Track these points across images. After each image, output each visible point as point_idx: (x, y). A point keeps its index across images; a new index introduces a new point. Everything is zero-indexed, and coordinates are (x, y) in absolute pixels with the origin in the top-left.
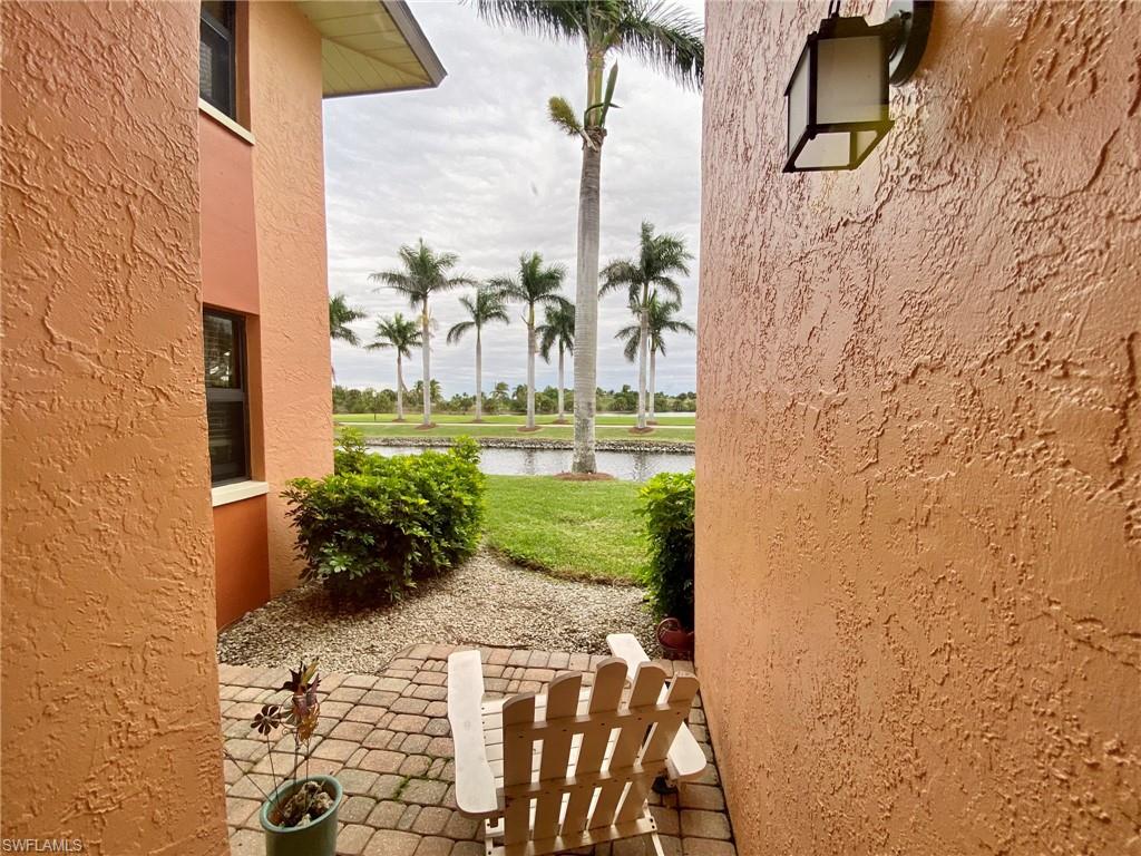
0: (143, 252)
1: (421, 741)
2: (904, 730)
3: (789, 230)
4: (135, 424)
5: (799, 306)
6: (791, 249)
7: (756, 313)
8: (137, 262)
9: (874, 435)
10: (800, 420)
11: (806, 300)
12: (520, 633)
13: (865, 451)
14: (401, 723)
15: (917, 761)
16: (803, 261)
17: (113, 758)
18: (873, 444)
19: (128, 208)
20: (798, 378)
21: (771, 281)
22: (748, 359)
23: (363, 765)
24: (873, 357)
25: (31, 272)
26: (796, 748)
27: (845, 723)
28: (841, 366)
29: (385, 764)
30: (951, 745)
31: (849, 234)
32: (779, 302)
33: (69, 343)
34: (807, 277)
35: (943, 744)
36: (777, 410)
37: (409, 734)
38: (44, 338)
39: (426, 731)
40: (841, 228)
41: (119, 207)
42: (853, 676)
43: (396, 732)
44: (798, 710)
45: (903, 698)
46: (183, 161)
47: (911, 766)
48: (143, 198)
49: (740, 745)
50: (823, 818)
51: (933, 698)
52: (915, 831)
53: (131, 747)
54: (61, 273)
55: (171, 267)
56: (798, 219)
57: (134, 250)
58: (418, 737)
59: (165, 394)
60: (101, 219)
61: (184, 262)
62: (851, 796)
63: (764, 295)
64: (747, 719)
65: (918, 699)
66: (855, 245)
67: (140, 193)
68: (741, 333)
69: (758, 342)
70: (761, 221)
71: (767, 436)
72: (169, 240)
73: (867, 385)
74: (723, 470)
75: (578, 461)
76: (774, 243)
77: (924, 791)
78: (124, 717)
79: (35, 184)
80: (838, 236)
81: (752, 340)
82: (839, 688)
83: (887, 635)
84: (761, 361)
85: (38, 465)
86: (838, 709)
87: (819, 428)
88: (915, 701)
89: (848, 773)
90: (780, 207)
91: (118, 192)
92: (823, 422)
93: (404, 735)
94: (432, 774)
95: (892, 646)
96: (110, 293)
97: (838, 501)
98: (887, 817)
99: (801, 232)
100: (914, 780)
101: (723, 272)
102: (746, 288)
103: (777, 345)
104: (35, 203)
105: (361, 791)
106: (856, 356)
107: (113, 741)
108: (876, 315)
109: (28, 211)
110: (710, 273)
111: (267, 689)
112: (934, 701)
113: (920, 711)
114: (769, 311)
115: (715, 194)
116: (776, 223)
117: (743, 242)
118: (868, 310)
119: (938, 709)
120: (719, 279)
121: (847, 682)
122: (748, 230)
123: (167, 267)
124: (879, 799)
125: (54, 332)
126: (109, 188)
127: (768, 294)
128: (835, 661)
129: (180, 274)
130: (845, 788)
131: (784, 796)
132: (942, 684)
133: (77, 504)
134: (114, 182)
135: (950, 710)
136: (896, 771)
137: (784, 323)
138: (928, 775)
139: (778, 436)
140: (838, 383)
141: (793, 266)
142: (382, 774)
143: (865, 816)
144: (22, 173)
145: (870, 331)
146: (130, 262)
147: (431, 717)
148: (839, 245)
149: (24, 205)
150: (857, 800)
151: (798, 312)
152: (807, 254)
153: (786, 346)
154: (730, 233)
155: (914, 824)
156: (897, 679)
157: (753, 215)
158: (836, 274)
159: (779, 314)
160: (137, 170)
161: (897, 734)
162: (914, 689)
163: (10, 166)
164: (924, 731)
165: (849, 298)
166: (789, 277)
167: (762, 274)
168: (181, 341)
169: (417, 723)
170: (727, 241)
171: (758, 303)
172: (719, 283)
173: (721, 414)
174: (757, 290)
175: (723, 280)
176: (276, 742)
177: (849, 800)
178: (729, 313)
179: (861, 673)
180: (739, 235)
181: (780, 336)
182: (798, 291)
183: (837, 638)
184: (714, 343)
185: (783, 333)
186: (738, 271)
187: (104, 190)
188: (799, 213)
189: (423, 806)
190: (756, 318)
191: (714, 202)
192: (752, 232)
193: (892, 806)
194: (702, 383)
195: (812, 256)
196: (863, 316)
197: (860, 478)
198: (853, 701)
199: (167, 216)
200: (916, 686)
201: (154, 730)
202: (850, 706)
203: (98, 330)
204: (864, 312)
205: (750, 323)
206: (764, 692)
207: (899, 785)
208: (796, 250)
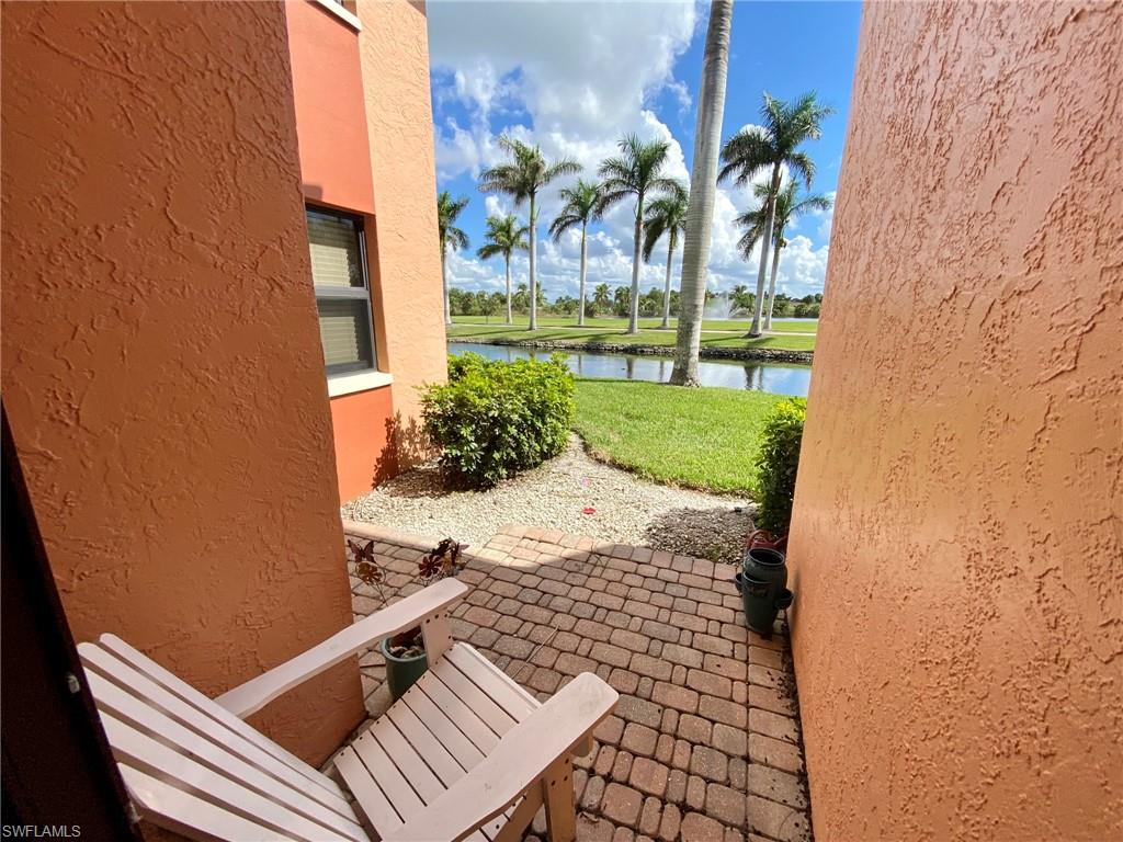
0: (244, 140)
1: (513, 606)
2: (1035, 702)
3: (985, 46)
4: (256, 312)
5: (986, 155)
6: (984, 73)
7: (918, 175)
8: (242, 150)
9: (1078, 332)
10: (960, 316)
11: (997, 146)
12: (608, 525)
13: (1056, 354)
14: (498, 588)
15: (1045, 739)
16: (1001, 88)
17: (263, 588)
18: (1073, 343)
19: (227, 95)
20: (968, 259)
21: (948, 127)
22: (899, 239)
23: (466, 617)
24: (1096, 219)
25: (149, 164)
26: (886, 684)
27: (954, 675)
28: (1040, 236)
29: (483, 619)
30: (1102, 734)
31: (1083, 34)
32: (955, 155)
33: (191, 234)
34: (1004, 111)
35: (1088, 730)
36: (929, 304)
37: (504, 598)
38: (169, 228)
39: (519, 598)
40: (1070, 26)
41: (219, 93)
42: (977, 628)
43: (494, 595)
44: (896, 648)
45: (1043, 666)
46: (273, 38)
47: (1035, 742)
48: (239, 82)
49: (822, 664)
50: (907, 760)
51: (1089, 676)
52: (1023, 808)
53: (276, 581)
54: (174, 163)
55: (272, 156)
56: (1000, 26)
57: (236, 138)
58: (512, 601)
59: (278, 284)
60: (204, 107)
61: (284, 150)
62: (947, 749)
63: (934, 147)
64: (833, 641)
65: (1066, 672)
66: (1090, 48)
67: (237, 77)
68: (893, 205)
69: (916, 215)
70: (942, 42)
71: (910, 337)
72: (268, 126)
73: (1078, 259)
74: (845, 379)
75: (679, 367)
76: (959, 70)
77: (1046, 772)
78: (271, 557)
79: (140, 73)
80: (1061, 41)
81: (907, 211)
82: (954, 637)
83: (1039, 591)
84: (916, 240)
85: (179, 346)
86: (948, 659)
87: (989, 323)
88: (1062, 674)
89: (948, 726)
90: (973, 16)
91: (215, 75)
92: (996, 317)
93: (500, 598)
94: (522, 633)
95: (1044, 605)
96: (220, 183)
97: (1000, 421)
98: (989, 783)
99: (1002, 44)
100: (1035, 758)
101: (879, 125)
102: (908, 143)
103: (942, 218)
104: (142, 93)
105: (464, 638)
106: (1069, 219)
107: (263, 576)
108: (1112, 153)
109: (137, 101)
110: (859, 132)
111: (394, 545)
112: (1089, 679)
113: (1065, 687)
114: (938, 169)
115: (879, 20)
116: (966, 39)
117: (912, 79)
118: (1098, 146)
119: (1093, 690)
120: (871, 138)
121: (967, 633)
122: (920, 60)
123: (269, 157)
124: (982, 763)
125: (175, 222)
126: (207, 73)
127: (940, 144)
128: (956, 607)
129: (282, 164)
130: (941, 741)
131: (863, 725)
132: (1107, 663)
133: (215, 381)
134: (211, 66)
135: (1112, 694)
136: (1014, 741)
137: (958, 183)
138: (1057, 758)
139: (925, 337)
140: (1031, 260)
141: (984, 99)
142: (481, 627)
143: (961, 774)
144: (126, 61)
145: (1101, 178)
146: (234, 151)
147: (524, 587)
148: (1064, 52)
149: (132, 94)
150: (953, 756)
151: (982, 164)
152: (1009, 76)
153: (957, 215)
154: (895, 68)
155: (1023, 801)
156: (1040, 645)
157: (930, 36)
158: (1053, 99)
159: (953, 170)
160: (230, 51)
161: (1024, 704)
162: (1064, 659)
163: (115, 54)
164: (1065, 709)
165: (1070, 132)
166: (974, 115)
167: (935, 118)
168: (287, 232)
169: (512, 590)
170: (890, 82)
171: (924, 160)
172: (870, 143)
173: (851, 312)
174: (926, 142)
175: (876, 140)
176: (400, 588)
177: (942, 753)
178: (879, 181)
179: (988, 628)
180: (906, 70)
181: (949, 202)
182: (986, 134)
183: (963, 583)
184: (854, 223)
185: (955, 197)
186: (900, 121)
187: (203, 75)
188: (1003, 17)
189: (513, 658)
190: (918, 182)
191: (877, 31)
192: (927, 62)
193: (998, 775)
194: (832, 275)
195: (1016, 78)
196: (1088, 157)
197: (1043, 391)
198: (971, 654)
199: (264, 101)
200: (1067, 657)
201: (294, 570)
202: (965, 660)
203: (214, 221)
204: (1092, 150)
205: (907, 191)
206: (856, 620)
207: (1013, 756)
208: (991, 73)
